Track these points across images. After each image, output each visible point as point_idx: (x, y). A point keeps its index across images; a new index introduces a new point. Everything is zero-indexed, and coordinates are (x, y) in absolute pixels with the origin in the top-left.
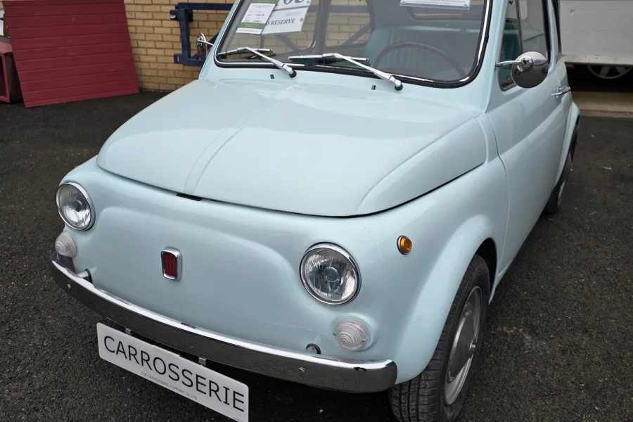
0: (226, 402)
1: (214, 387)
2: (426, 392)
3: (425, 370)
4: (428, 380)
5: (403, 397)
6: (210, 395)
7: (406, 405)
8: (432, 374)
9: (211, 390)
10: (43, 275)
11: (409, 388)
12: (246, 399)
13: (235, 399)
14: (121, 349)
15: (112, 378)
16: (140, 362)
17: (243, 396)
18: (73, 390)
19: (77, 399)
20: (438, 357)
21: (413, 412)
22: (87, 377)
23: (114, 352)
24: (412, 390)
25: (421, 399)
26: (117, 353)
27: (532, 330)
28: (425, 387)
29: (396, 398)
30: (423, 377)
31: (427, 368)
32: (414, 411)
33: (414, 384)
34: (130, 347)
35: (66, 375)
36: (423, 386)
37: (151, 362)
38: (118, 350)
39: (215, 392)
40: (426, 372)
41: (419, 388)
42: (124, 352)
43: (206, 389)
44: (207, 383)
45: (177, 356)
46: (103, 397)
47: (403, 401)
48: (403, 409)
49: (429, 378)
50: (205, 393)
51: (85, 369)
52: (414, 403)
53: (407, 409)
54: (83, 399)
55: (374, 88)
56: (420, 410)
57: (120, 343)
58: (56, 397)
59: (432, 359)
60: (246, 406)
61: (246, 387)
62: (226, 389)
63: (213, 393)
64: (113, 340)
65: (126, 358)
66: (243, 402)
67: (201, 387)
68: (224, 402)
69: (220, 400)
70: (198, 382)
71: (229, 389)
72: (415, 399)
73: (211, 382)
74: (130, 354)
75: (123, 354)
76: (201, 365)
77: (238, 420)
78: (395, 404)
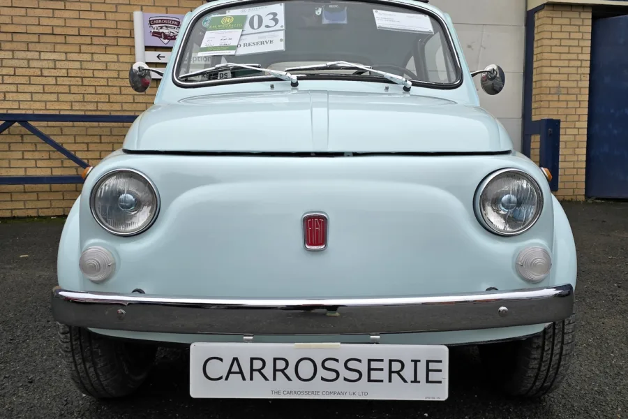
0: (415, 381)
6: (390, 381)
9: (391, 372)
12: (445, 365)
13: (428, 370)
14: (235, 369)
16: (270, 376)
17: (440, 362)
21: (555, 358)
23: (221, 378)
26: (227, 379)
29: (538, 347)
32: (558, 356)
34: (252, 359)
37: (290, 371)
38: (230, 372)
39: (398, 372)
42: (241, 372)
43: (384, 375)
44: (385, 365)
45: (339, 344)
47: (546, 348)
48: (544, 359)
50: (381, 381)
52: (559, 346)
53: (549, 357)
55: (387, 88)
57: (235, 359)
60: (444, 376)
61: (446, 349)
62: (416, 362)
63: (394, 376)
64: (221, 360)
65: (244, 379)
66: (440, 371)
67: (374, 375)
68: (412, 382)
69: (405, 381)
70: (370, 369)
71: (419, 361)
72: (560, 340)
73: (391, 361)
74: (252, 370)
75: (240, 375)
76: (375, 345)
77: (433, 398)
78: (536, 356)
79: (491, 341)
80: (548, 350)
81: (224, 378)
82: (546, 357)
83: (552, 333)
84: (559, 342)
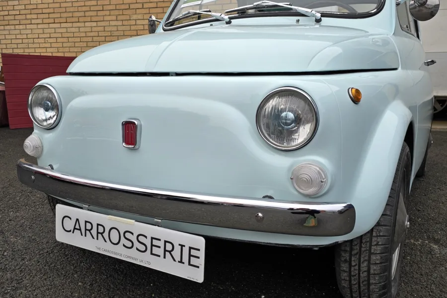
0: (181, 262)
1: (169, 247)
2: (379, 249)
3: (376, 226)
4: (380, 236)
5: (353, 259)
6: (165, 257)
7: (357, 267)
8: (383, 230)
9: (165, 251)
10: (10, 212)
11: (361, 247)
12: (202, 254)
13: (190, 256)
14: (77, 227)
15: (64, 276)
16: (95, 236)
17: (199, 250)
18: (28, 285)
19: (30, 291)
20: (388, 213)
21: (364, 275)
22: (42, 275)
23: (70, 231)
24: (363, 249)
25: (373, 257)
26: (73, 232)
27: (437, 242)
28: (377, 245)
29: (346, 261)
30: (374, 234)
31: (378, 224)
32: (366, 274)
33: (366, 242)
34: (86, 222)
35: (22, 274)
36: (375, 243)
37: (106, 235)
38: (75, 228)
39: (170, 252)
40: (377, 228)
41: (371, 246)
42: (80, 229)
43: (160, 251)
44: (161, 244)
45: (133, 221)
46: (55, 289)
47: (353, 264)
48: (352, 273)
49: (381, 234)
50: (159, 256)
51: (40, 270)
52: (365, 264)
53: (357, 272)
54: (36, 291)
55: (298, 21)
56: (372, 271)
57: (77, 220)
58: (11, 290)
59: (383, 215)
60: (201, 262)
61: (203, 240)
62: (182, 246)
63: (167, 254)
64: (70, 219)
65: (82, 235)
66: (198, 258)
67: (155, 250)
68: (179, 262)
69: (174, 260)
70: (152, 245)
71: (184, 246)
72: (366, 258)
73: (166, 242)
74: (86, 230)
75: (79, 231)
76: (157, 226)
77: (192, 278)
78: (345, 269)
79: (270, 243)
80: (355, 265)
81: (72, 231)
82: (354, 271)
83: (358, 251)
84: (366, 260)
